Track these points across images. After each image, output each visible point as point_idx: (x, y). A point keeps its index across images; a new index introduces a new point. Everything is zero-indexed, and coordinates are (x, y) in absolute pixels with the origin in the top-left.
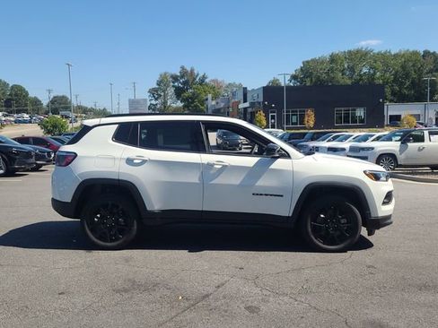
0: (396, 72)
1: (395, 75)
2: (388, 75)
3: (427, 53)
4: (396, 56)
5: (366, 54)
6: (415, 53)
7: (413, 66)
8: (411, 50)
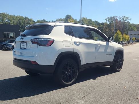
0: (17, 22)
1: (17, 23)
2: (14, 23)
3: (26, 18)
4: (16, 17)
5: (7, 15)
6: (22, 17)
7: (22, 21)
8: (21, 16)
